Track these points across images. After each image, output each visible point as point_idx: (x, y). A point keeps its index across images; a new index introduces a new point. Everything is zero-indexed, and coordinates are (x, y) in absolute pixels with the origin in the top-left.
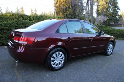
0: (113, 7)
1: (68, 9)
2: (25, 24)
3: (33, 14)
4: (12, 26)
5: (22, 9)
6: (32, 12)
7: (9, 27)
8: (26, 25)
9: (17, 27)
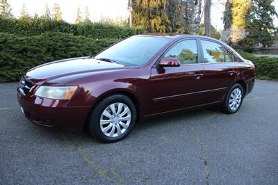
0: (262, 8)
1: (158, 12)
2: (67, 41)
3: (83, 20)
4: (42, 44)
5: (57, 9)
6: (80, 15)
7: (37, 46)
8: (69, 43)
9: (51, 46)
